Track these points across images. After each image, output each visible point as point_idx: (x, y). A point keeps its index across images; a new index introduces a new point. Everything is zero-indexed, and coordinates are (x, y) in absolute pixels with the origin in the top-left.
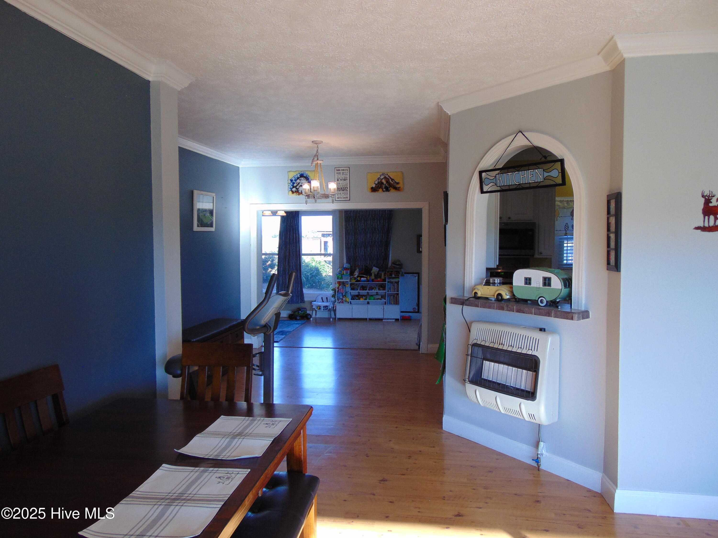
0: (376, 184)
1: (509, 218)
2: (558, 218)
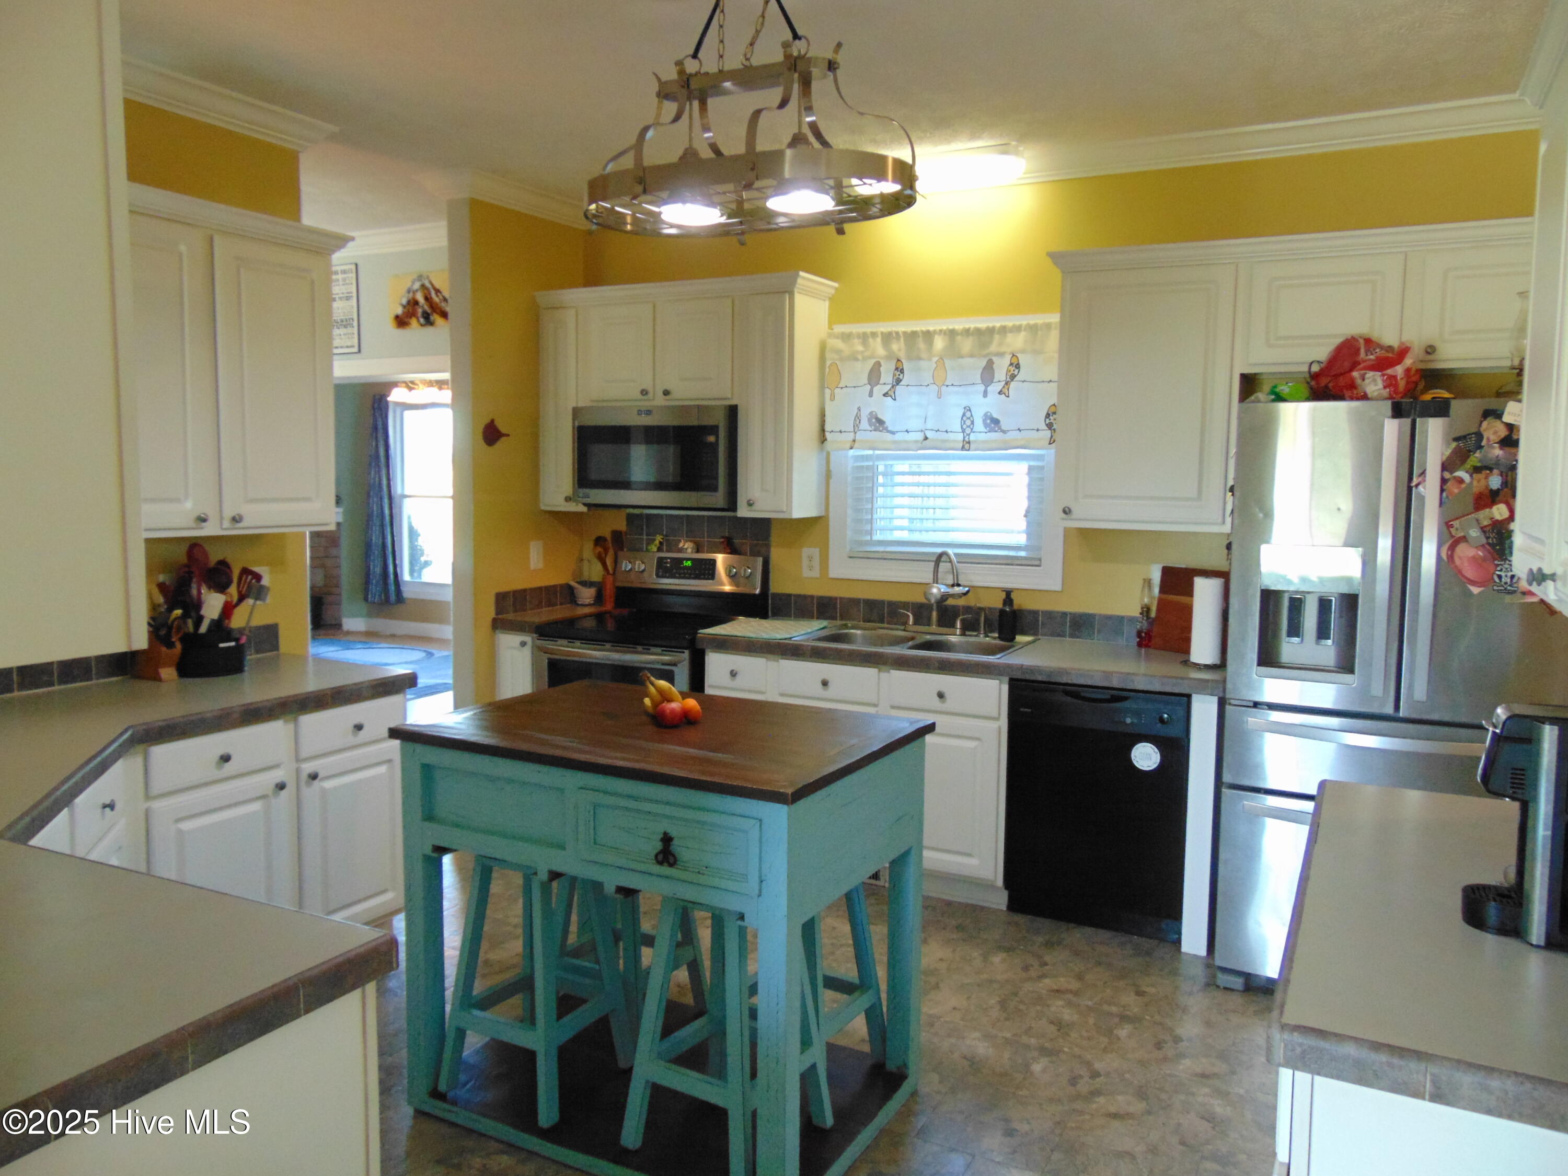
0: (404, 307)
1: (666, 393)
2: (837, 391)
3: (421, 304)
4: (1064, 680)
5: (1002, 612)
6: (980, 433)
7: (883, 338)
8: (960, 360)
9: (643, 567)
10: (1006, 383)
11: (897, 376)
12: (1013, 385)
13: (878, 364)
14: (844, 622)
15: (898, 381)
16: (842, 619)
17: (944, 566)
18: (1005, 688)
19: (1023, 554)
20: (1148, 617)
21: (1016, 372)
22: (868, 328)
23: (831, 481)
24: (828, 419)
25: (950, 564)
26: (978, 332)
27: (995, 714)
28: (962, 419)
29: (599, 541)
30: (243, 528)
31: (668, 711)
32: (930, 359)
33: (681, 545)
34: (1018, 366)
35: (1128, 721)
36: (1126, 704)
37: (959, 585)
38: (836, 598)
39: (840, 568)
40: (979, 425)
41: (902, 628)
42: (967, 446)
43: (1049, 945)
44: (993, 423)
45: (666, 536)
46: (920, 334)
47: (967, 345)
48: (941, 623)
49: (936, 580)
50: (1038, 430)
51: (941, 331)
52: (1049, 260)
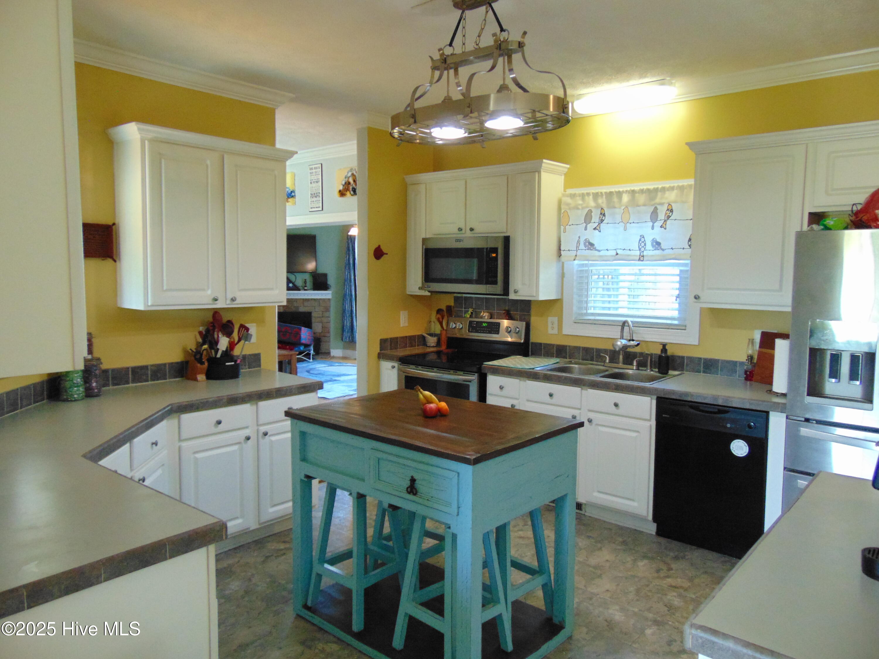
0: (343, 186)
1: (472, 229)
2: (567, 227)
3: (351, 184)
4: (689, 399)
5: (660, 357)
6: (649, 251)
7: (593, 196)
8: (638, 208)
9: (461, 326)
10: (665, 221)
11: (601, 218)
12: (669, 222)
13: (590, 211)
14: (571, 360)
15: (602, 221)
16: (570, 358)
17: (626, 329)
18: (654, 402)
19: (676, 322)
20: (751, 363)
21: (670, 215)
22: (584, 191)
23: (565, 279)
24: (562, 243)
25: (628, 327)
26: (648, 190)
27: (648, 418)
28: (639, 242)
29: (439, 311)
30: (237, 304)
31: (428, 409)
32: (620, 208)
33: (482, 314)
34: (672, 211)
35: (729, 425)
36: (727, 416)
37: (633, 340)
38: (567, 346)
39: (569, 329)
40: (649, 246)
41: (603, 364)
42: (642, 258)
43: (676, 558)
44: (657, 244)
45: (475, 309)
46: (615, 193)
47: (641, 199)
48: (624, 363)
49: (622, 338)
50: (683, 249)
51: (626, 191)
52: (687, 147)
